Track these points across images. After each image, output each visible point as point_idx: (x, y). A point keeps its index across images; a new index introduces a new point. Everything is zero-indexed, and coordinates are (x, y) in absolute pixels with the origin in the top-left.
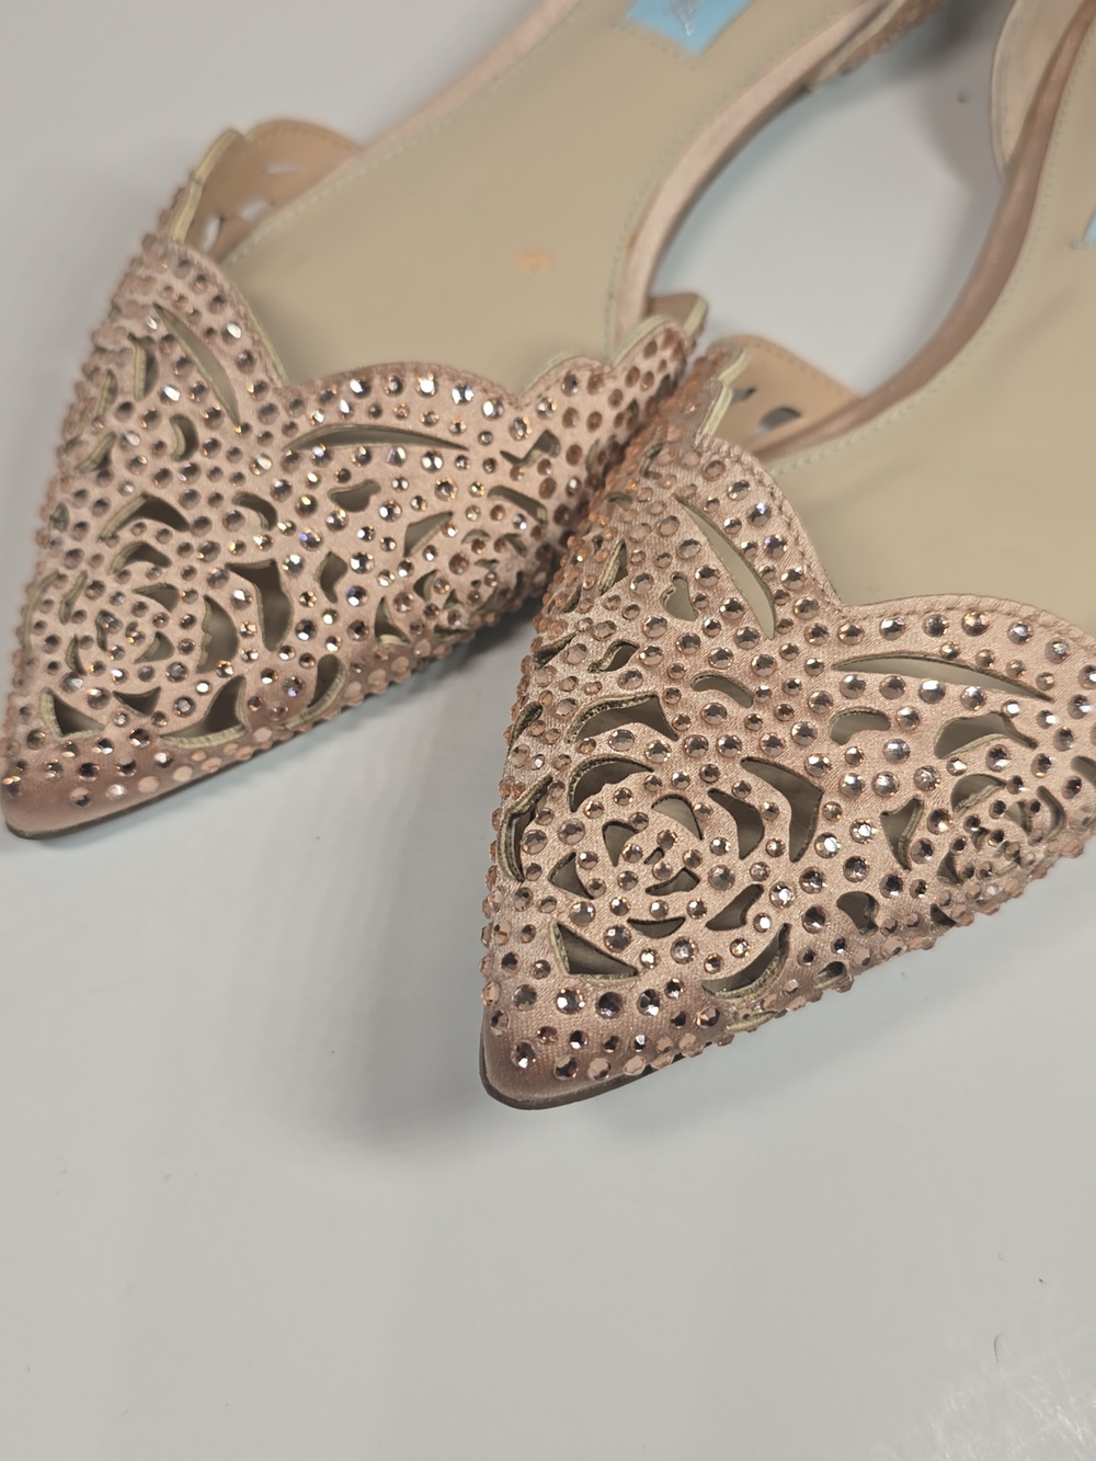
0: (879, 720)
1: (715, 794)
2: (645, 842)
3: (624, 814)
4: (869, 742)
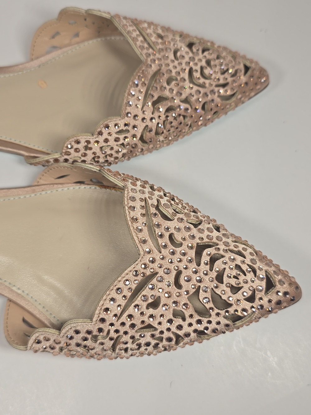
0: (171, 237)
1: (211, 270)
2: (233, 282)
3: (228, 290)
4: (178, 237)
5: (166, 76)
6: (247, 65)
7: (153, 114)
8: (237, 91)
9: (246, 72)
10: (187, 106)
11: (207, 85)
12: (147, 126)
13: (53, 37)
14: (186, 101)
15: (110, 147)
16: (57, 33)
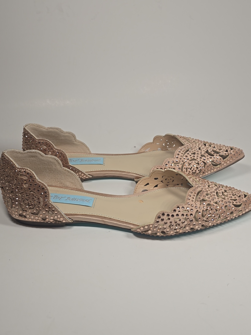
5: (205, 193)
6: (245, 194)
7: (200, 205)
8: (242, 204)
9: (245, 197)
10: (217, 205)
11: (226, 199)
12: (198, 210)
13: (146, 185)
14: (216, 203)
15: (179, 219)
16: (148, 184)
